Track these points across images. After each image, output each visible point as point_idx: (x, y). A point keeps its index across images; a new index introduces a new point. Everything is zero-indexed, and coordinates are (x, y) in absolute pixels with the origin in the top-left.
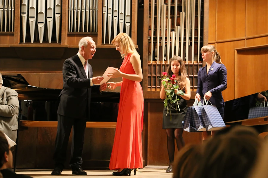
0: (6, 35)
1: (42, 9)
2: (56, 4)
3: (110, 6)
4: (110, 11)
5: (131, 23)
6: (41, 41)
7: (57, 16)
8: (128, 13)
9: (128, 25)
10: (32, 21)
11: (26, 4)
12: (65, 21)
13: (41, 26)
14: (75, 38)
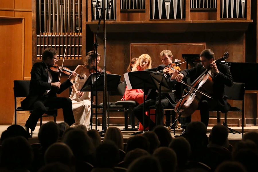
0: (138, 12)
6: (168, 17)
9: (243, 1)
13: (168, 4)
14: (197, 13)
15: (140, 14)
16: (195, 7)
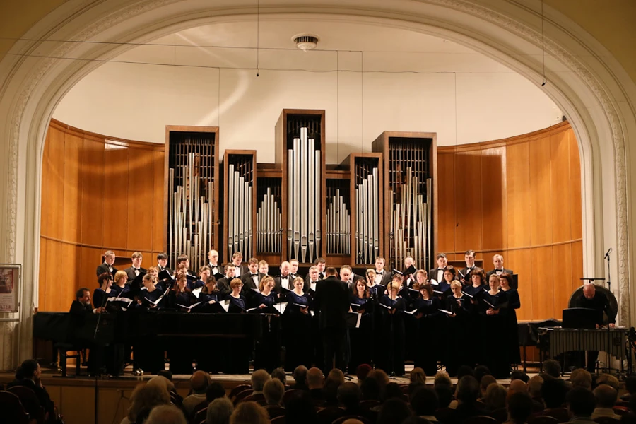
0: (273, 255)
1: (304, 234)
2: (316, 230)
3: (361, 233)
4: (361, 236)
5: (379, 246)
6: (304, 261)
7: (318, 240)
8: (376, 238)
9: (376, 248)
10: (297, 243)
11: (291, 229)
12: (325, 245)
13: (304, 248)
14: (332, 258)
15: (275, 257)
16: (333, 252)
